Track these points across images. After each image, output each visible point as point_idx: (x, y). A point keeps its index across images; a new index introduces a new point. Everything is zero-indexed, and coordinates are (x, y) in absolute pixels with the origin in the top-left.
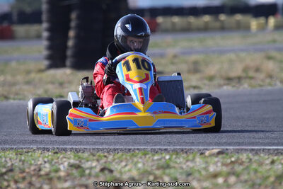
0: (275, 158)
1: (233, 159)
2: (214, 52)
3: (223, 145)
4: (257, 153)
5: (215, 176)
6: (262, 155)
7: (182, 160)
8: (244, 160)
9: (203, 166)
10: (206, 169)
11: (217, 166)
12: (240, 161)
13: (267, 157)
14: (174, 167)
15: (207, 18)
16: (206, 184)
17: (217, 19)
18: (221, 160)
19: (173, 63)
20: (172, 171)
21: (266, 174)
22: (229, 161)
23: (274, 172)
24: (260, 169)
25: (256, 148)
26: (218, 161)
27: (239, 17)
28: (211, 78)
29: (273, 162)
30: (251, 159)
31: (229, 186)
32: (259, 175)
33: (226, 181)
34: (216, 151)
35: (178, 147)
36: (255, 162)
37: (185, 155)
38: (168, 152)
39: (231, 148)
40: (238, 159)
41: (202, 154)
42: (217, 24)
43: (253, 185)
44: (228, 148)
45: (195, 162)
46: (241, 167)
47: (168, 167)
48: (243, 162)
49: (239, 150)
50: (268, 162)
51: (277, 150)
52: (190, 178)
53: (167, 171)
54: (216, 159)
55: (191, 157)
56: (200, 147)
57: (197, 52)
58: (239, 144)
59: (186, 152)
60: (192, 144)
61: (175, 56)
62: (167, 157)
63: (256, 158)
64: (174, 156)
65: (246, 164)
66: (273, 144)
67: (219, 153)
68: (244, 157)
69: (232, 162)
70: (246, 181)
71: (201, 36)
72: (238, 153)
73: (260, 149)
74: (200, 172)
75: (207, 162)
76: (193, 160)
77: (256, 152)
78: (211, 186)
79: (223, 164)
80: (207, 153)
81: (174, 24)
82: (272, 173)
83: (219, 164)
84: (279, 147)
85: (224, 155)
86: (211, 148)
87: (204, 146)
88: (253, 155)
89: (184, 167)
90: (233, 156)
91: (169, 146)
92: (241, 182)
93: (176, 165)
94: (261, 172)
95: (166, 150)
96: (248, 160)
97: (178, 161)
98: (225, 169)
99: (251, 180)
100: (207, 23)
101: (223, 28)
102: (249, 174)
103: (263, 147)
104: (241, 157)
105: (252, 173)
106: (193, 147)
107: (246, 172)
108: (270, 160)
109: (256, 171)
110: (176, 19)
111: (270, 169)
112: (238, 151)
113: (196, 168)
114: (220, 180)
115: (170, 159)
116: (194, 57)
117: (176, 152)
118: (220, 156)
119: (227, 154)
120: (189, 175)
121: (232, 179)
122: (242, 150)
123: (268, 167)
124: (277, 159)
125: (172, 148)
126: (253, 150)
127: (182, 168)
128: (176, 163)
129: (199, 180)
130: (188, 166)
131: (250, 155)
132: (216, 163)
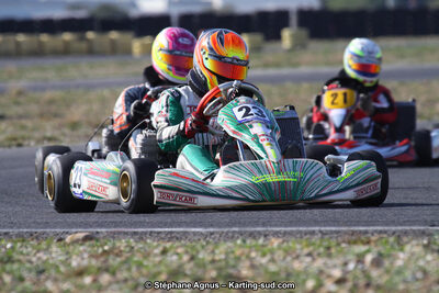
0: (168, 245)
1: (106, 248)
2: (78, 86)
3: (91, 227)
4: (141, 239)
5: (81, 273)
6: (148, 241)
7: (30, 249)
8: (122, 248)
9: (62, 258)
10: (66, 263)
11: (83, 259)
12: (116, 251)
13: (155, 244)
14: (19, 261)
15: (67, 36)
16: (66, 286)
17: (83, 39)
18: (89, 249)
19: (17, 103)
20: (15, 266)
21: (155, 270)
22: (100, 250)
23: (167, 266)
24: (145, 263)
25: (140, 230)
26: (85, 251)
27: (114, 35)
28: (74, 126)
29: (164, 252)
30: (133, 248)
31: (100, 288)
32: (144, 271)
33: (95, 281)
34: (80, 236)
35: (25, 230)
36: (138, 251)
37: (34, 242)
38: (11, 237)
39: (103, 230)
40: (113, 248)
41: (60, 240)
42: (84, 46)
43: (136, 287)
44: (99, 230)
45: (51, 253)
46: (119, 260)
47: (10, 260)
48: (121, 251)
49: (114, 233)
50: (157, 251)
51: (171, 232)
52: (43, 277)
53: (8, 267)
54: (81, 248)
55: (44, 245)
56: (58, 230)
57: (54, 87)
58: (116, 224)
59: (37, 238)
60: (47, 225)
61: (20, 93)
62: (9, 246)
63: (140, 245)
64: (19, 244)
65: (126, 255)
66: (165, 225)
67: (87, 238)
68: (122, 244)
69: (105, 252)
70: (126, 280)
71: (59, 62)
72: (114, 238)
73: (146, 233)
74: (57, 267)
75: (67, 253)
76: (47, 250)
77: (141, 237)
78: (73, 289)
79: (91, 256)
80: (68, 239)
81: (18, 44)
82: (163, 268)
83: (86, 256)
84: (174, 229)
85: (93, 242)
86: (74, 230)
87: (64, 227)
88: (136, 242)
89: (34, 259)
90: (106, 244)
91: (12, 228)
92: (117, 282)
93: (21, 257)
94: (146, 266)
95: (6, 234)
96: (128, 249)
97: (25, 251)
98: (94, 262)
99: (133, 279)
100: (67, 44)
101: (91, 52)
102: (129, 269)
103: (150, 230)
104: (118, 244)
105: (134, 269)
106: (48, 230)
107: (125, 266)
108: (161, 248)
109: (140, 265)
110: (21, 38)
111: (160, 262)
112: (114, 236)
113: (51, 262)
114: (88, 280)
115: (12, 248)
116: (48, 95)
117: (22, 238)
118: (88, 243)
119: (97, 240)
120: (41, 272)
121: (105, 278)
122: (119, 233)
123: (158, 259)
124: (171, 247)
125: (16, 231)
126: (135, 233)
127: (30, 262)
128: (22, 253)
129: (56, 280)
130: (39, 258)
131: (132, 240)
132: (80, 254)
